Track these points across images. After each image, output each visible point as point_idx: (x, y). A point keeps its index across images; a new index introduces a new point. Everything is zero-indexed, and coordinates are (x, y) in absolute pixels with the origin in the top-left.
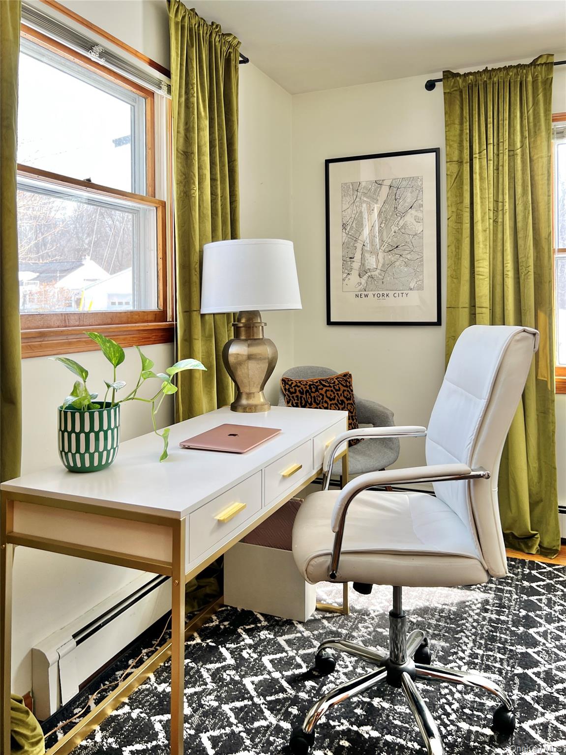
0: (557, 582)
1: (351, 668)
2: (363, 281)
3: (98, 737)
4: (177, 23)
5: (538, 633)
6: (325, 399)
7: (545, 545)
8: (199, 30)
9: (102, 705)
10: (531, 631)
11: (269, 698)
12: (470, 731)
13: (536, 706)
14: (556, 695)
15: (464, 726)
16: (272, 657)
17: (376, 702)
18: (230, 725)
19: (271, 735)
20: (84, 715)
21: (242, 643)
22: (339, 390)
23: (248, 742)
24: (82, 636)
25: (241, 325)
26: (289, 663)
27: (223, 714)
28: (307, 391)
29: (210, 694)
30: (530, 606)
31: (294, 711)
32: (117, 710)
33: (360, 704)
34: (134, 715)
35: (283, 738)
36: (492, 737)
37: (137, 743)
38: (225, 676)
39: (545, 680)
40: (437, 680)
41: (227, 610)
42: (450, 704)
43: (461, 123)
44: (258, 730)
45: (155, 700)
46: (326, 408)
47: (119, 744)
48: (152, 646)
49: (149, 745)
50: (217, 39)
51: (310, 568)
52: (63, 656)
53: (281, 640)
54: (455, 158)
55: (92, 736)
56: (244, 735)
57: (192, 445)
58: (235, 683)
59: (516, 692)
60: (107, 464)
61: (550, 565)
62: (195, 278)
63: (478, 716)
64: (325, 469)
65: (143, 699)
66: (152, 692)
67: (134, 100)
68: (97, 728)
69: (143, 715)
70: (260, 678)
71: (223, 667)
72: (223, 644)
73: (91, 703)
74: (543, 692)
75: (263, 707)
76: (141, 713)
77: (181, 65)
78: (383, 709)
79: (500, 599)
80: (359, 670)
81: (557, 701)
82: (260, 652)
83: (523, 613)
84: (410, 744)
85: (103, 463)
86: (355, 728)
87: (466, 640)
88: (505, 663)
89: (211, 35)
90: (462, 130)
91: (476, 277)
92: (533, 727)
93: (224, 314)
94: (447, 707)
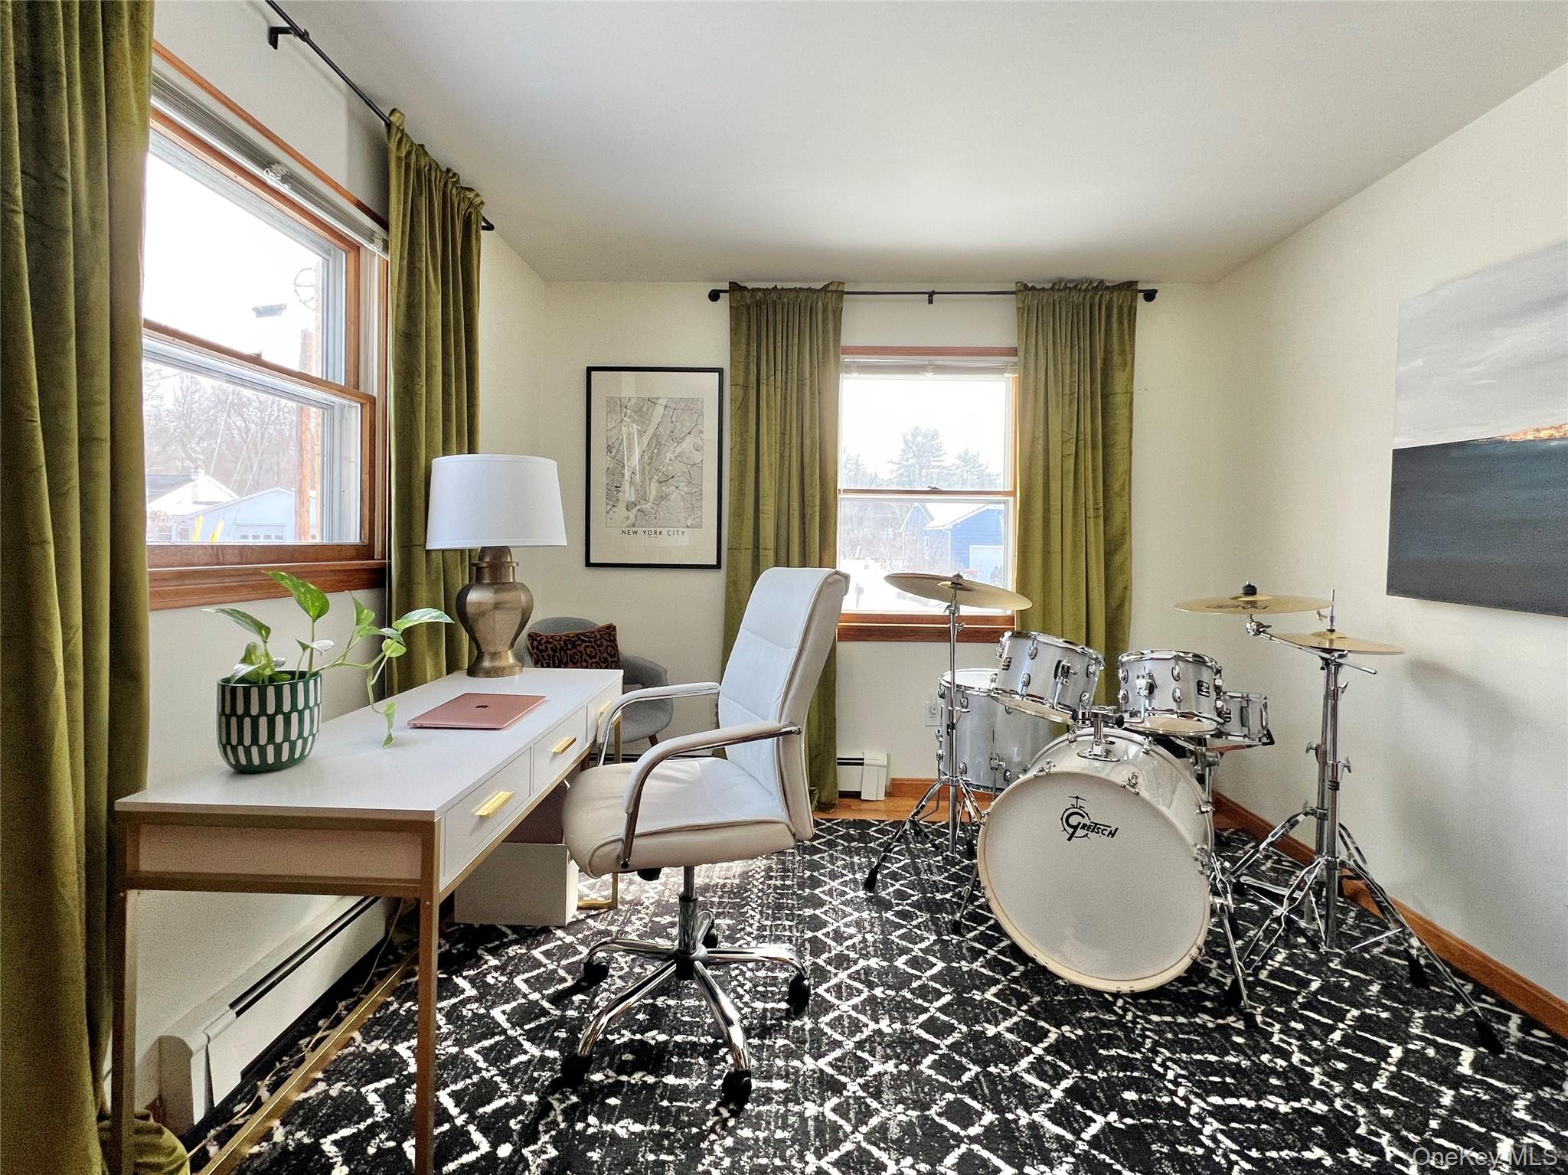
0: (837, 837)
1: (627, 969)
2: (632, 514)
3: (279, 1136)
4: (399, 159)
5: (823, 892)
6: (585, 656)
7: (823, 800)
8: (430, 175)
9: (281, 1093)
10: (817, 891)
11: (527, 1027)
12: (765, 1010)
13: (829, 968)
14: (846, 952)
15: (759, 1005)
16: (526, 975)
17: (660, 1001)
18: (478, 1070)
19: (534, 1070)
20: (252, 1111)
21: (485, 967)
22: (601, 646)
23: (504, 1087)
24: (243, 1004)
25: (485, 565)
26: (551, 978)
27: (468, 1060)
28: (562, 648)
29: (446, 1039)
30: (814, 866)
31: (562, 1034)
32: (305, 1091)
33: (643, 1008)
34: (334, 1093)
35: (551, 1069)
36: (787, 1010)
37: (342, 1127)
38: (465, 1012)
39: (834, 939)
40: (726, 963)
41: (460, 929)
42: (742, 985)
43: (748, 344)
44: (517, 1068)
45: (365, 1065)
46: (586, 667)
47: (314, 1136)
48: (353, 995)
49: (362, 1126)
50: (454, 191)
51: (596, 860)
52: (216, 1037)
53: (537, 953)
54: (741, 382)
55: (268, 1136)
56: (498, 1079)
57: (426, 723)
58: (481, 1017)
59: (808, 957)
60: (302, 756)
61: (829, 821)
62: (419, 502)
63: (772, 992)
64: (600, 740)
65: (346, 1068)
66: (361, 1055)
67: (328, 252)
68: (276, 1123)
69: (347, 1089)
70: (514, 1004)
71: (461, 1002)
72: (458, 972)
73: (263, 1093)
74: (834, 952)
75: (520, 1039)
76: (345, 1086)
77: (404, 216)
78: (669, 1007)
79: (784, 863)
80: (637, 970)
81: (847, 958)
82: (511, 974)
83: (808, 873)
84: (703, 1040)
85: (297, 755)
86: (638, 1037)
87: (753, 913)
88: (794, 930)
89: (446, 184)
90: (748, 351)
91: (761, 515)
92: (827, 990)
93: (456, 550)
94: (739, 989)
